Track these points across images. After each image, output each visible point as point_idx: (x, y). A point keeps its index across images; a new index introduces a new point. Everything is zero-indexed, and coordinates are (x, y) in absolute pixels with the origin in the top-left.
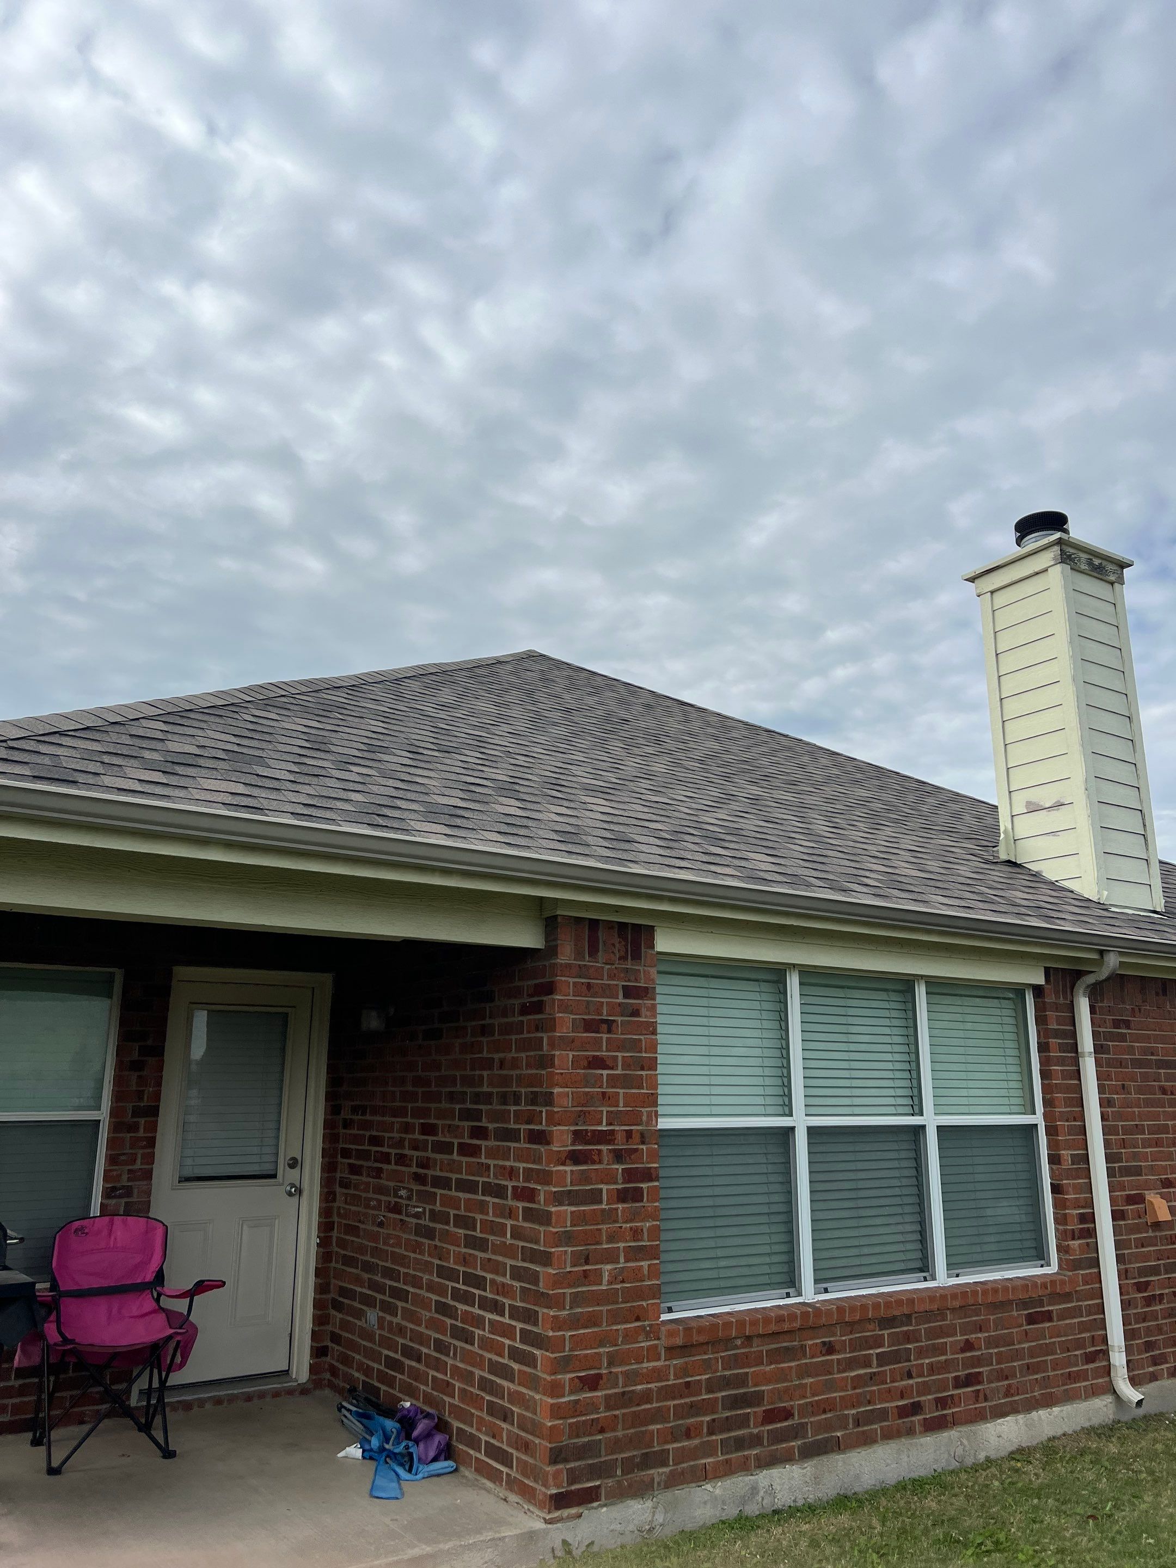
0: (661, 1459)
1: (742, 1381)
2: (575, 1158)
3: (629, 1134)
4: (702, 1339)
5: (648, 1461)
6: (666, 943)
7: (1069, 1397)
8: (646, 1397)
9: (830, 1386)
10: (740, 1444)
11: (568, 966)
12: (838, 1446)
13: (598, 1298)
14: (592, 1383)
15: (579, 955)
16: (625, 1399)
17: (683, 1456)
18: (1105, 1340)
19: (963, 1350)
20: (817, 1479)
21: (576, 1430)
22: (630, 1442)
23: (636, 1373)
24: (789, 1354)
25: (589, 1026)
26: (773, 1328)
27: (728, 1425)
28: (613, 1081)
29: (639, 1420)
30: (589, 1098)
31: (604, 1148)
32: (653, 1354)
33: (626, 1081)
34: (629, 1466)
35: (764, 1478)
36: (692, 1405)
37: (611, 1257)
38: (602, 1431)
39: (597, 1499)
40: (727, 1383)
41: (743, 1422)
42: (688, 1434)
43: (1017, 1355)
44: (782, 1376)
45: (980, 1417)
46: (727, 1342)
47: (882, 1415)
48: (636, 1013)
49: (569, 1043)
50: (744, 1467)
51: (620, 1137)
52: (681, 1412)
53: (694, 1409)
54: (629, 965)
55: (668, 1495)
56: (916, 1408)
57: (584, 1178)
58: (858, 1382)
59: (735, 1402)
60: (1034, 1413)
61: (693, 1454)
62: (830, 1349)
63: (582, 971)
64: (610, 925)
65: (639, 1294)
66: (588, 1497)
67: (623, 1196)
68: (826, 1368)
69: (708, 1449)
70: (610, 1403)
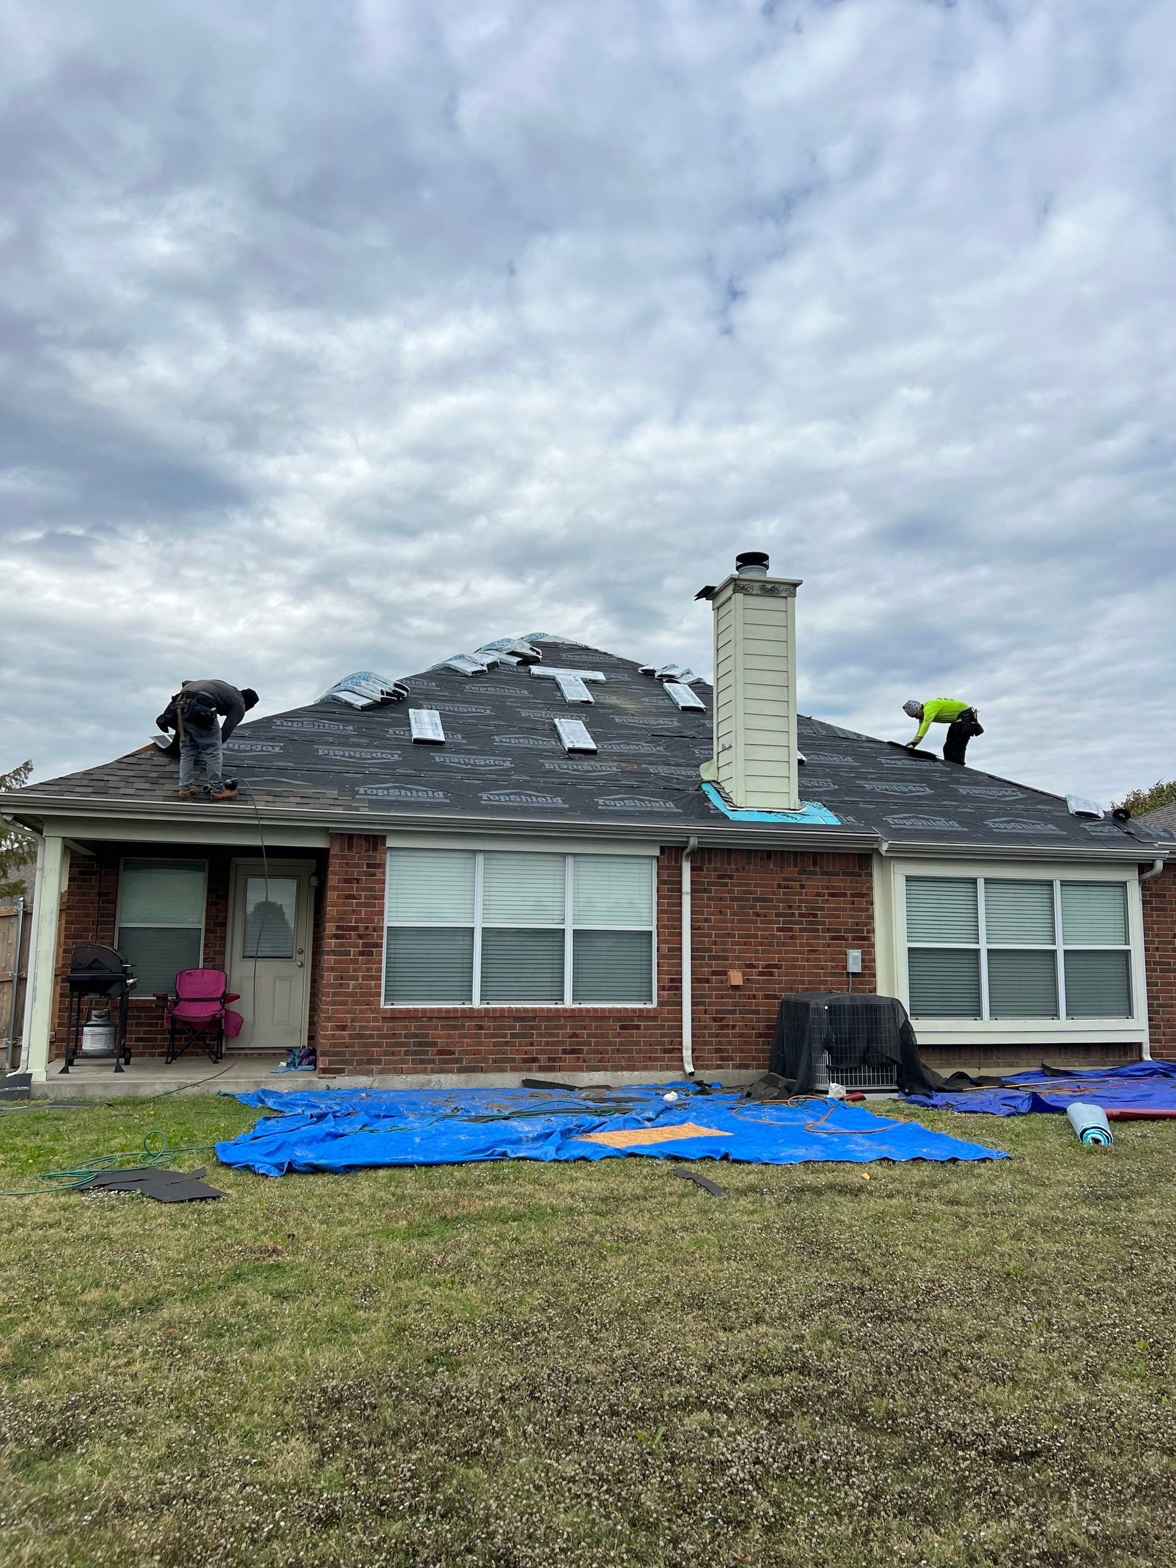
0: (378, 1062)
1: (426, 1036)
2: (336, 937)
3: (367, 928)
4: (401, 1016)
5: (370, 1062)
6: (390, 843)
7: (646, 1068)
8: (372, 1036)
9: (480, 1044)
10: (422, 1062)
11: (337, 855)
12: (482, 1070)
13: (347, 995)
14: (343, 1028)
15: (342, 850)
16: (360, 1036)
17: (389, 1062)
18: (681, 1043)
19: (570, 1037)
20: (467, 1082)
21: (334, 1045)
22: (361, 1053)
23: (366, 1027)
24: (455, 1027)
25: (346, 881)
26: (443, 1015)
27: (416, 1053)
28: (358, 905)
29: (365, 1045)
30: (346, 912)
31: (353, 933)
32: (375, 1020)
33: (366, 905)
34: (360, 1063)
35: (435, 1077)
36: (396, 1043)
37: (355, 978)
38: (347, 1047)
39: (344, 1072)
40: (416, 1036)
41: (426, 1053)
42: (393, 1054)
43: (609, 1044)
44: (449, 1036)
45: (580, 1069)
46: (416, 1018)
47: (513, 1060)
48: (374, 875)
49: (336, 889)
50: (424, 1071)
51: (361, 929)
52: (388, 1045)
53: (397, 1044)
54: (370, 853)
55: (381, 1076)
56: (535, 1060)
57: (342, 945)
58: (495, 1044)
59: (420, 1044)
60: (620, 1073)
61: (396, 1062)
62: (481, 1028)
63: (343, 857)
64: (360, 836)
65: (370, 995)
66: (340, 1071)
67: (362, 953)
68: (479, 1036)
69: (406, 1062)
70: (351, 1037)
